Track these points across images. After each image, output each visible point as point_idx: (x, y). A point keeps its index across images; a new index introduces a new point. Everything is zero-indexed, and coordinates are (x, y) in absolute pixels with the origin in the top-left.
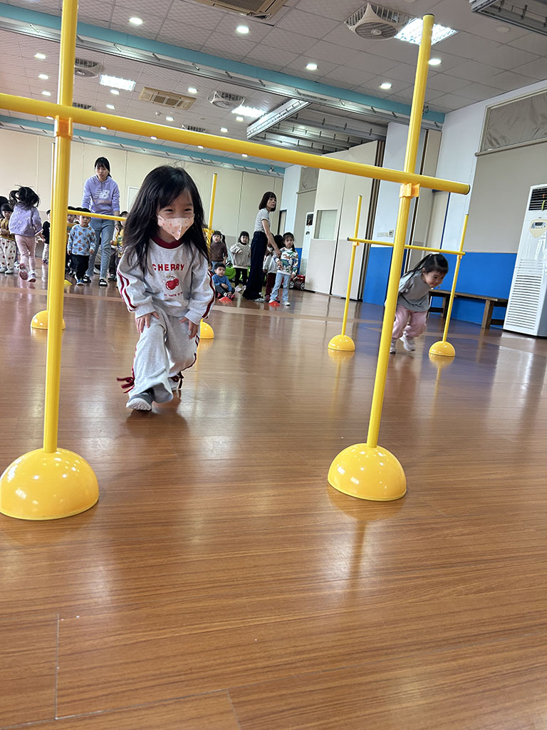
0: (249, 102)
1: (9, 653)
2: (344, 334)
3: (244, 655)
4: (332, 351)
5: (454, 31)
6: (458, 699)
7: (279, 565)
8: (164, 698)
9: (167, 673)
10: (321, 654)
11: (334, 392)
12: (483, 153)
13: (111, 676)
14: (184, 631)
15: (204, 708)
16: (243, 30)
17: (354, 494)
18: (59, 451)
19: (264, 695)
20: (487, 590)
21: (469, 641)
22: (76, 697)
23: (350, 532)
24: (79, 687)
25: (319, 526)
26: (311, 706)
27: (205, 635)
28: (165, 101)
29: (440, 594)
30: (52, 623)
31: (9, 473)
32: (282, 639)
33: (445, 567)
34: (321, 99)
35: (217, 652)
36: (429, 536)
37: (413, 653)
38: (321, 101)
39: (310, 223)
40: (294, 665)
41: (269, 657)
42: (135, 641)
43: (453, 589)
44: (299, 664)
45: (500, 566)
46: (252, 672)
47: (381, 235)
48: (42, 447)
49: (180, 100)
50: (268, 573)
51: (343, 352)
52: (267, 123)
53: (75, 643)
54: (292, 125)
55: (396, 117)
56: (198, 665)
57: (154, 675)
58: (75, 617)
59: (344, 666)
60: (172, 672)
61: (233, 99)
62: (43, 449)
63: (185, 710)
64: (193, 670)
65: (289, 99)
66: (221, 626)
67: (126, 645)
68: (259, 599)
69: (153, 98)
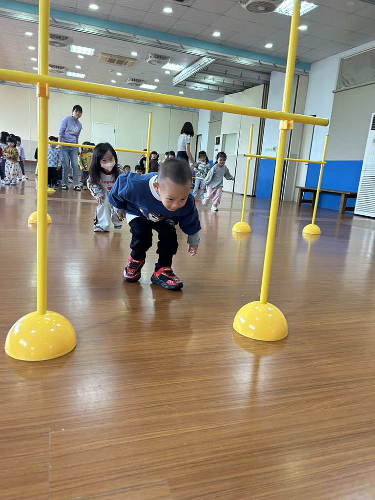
0: (174, 61)
1: (16, 457)
2: (243, 221)
3: (177, 455)
4: (235, 233)
5: (316, 6)
6: (326, 484)
7: (201, 389)
8: (123, 487)
9: (124, 469)
10: (230, 453)
11: (237, 263)
12: (337, 90)
13: (87, 472)
14: (136, 438)
15: (150, 494)
16: (168, 10)
17: (251, 336)
18: (48, 313)
19: (192, 483)
20: (345, 404)
21: (333, 441)
22: (63, 488)
23: (249, 364)
24: (64, 480)
25: (228, 360)
26: (223, 491)
27: (151, 441)
28: (116, 61)
29: (312, 408)
30: (46, 434)
31: (15, 329)
32: (203, 443)
33: (316, 388)
34: (224, 57)
35: (158, 453)
36: (304, 366)
37: (295, 451)
38: (224, 58)
39: (218, 143)
40: (212, 462)
41: (194, 456)
42: (102, 446)
43: (321, 404)
44: (215, 461)
45: (354, 386)
46: (183, 467)
47: (268, 150)
48: (36, 310)
49: (126, 61)
50: (193, 395)
51: (243, 234)
52: (186, 74)
53: (62, 448)
54: (204, 75)
55: (277, 67)
56: (146, 463)
57: (116, 471)
58: (61, 430)
59: (246, 461)
60: (128, 468)
61: (162, 59)
62: (37, 312)
63: (137, 495)
64: (143, 467)
65: (201, 57)
66: (162, 434)
67: (96, 449)
68: (187, 414)
69: (108, 59)
